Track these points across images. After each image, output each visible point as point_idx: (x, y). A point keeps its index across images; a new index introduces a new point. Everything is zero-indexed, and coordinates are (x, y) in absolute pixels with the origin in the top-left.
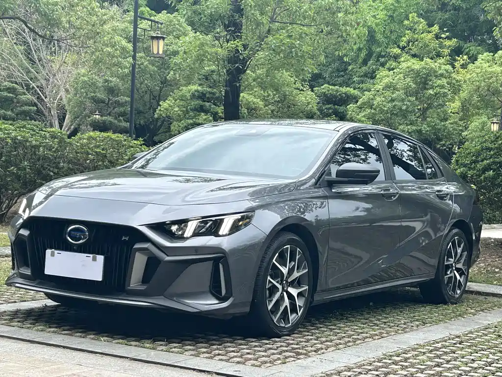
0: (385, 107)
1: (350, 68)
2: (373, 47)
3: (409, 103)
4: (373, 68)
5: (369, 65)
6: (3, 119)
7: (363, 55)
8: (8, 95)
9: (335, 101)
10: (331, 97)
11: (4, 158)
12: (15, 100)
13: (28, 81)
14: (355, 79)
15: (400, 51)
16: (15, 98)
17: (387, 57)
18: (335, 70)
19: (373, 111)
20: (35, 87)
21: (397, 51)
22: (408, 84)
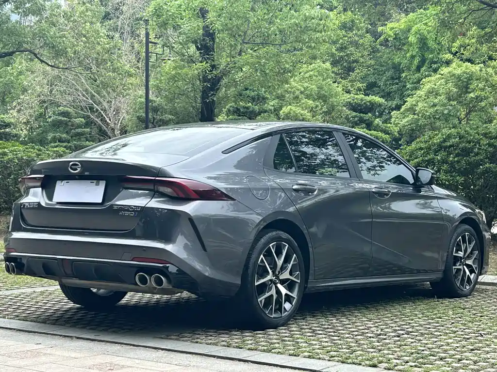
0: (427, 112)
1: (403, 75)
2: (426, 53)
3: (450, 108)
4: (425, 74)
5: (421, 71)
6: (59, 142)
7: (416, 61)
8: (63, 119)
9: (361, 109)
10: (356, 106)
11: (12, 176)
12: (70, 124)
13: (92, 104)
14: (408, 86)
15: (452, 56)
16: (70, 121)
17: (439, 63)
18: (389, 78)
19: (416, 117)
20: (99, 109)
21: (449, 56)
22: (449, 89)
